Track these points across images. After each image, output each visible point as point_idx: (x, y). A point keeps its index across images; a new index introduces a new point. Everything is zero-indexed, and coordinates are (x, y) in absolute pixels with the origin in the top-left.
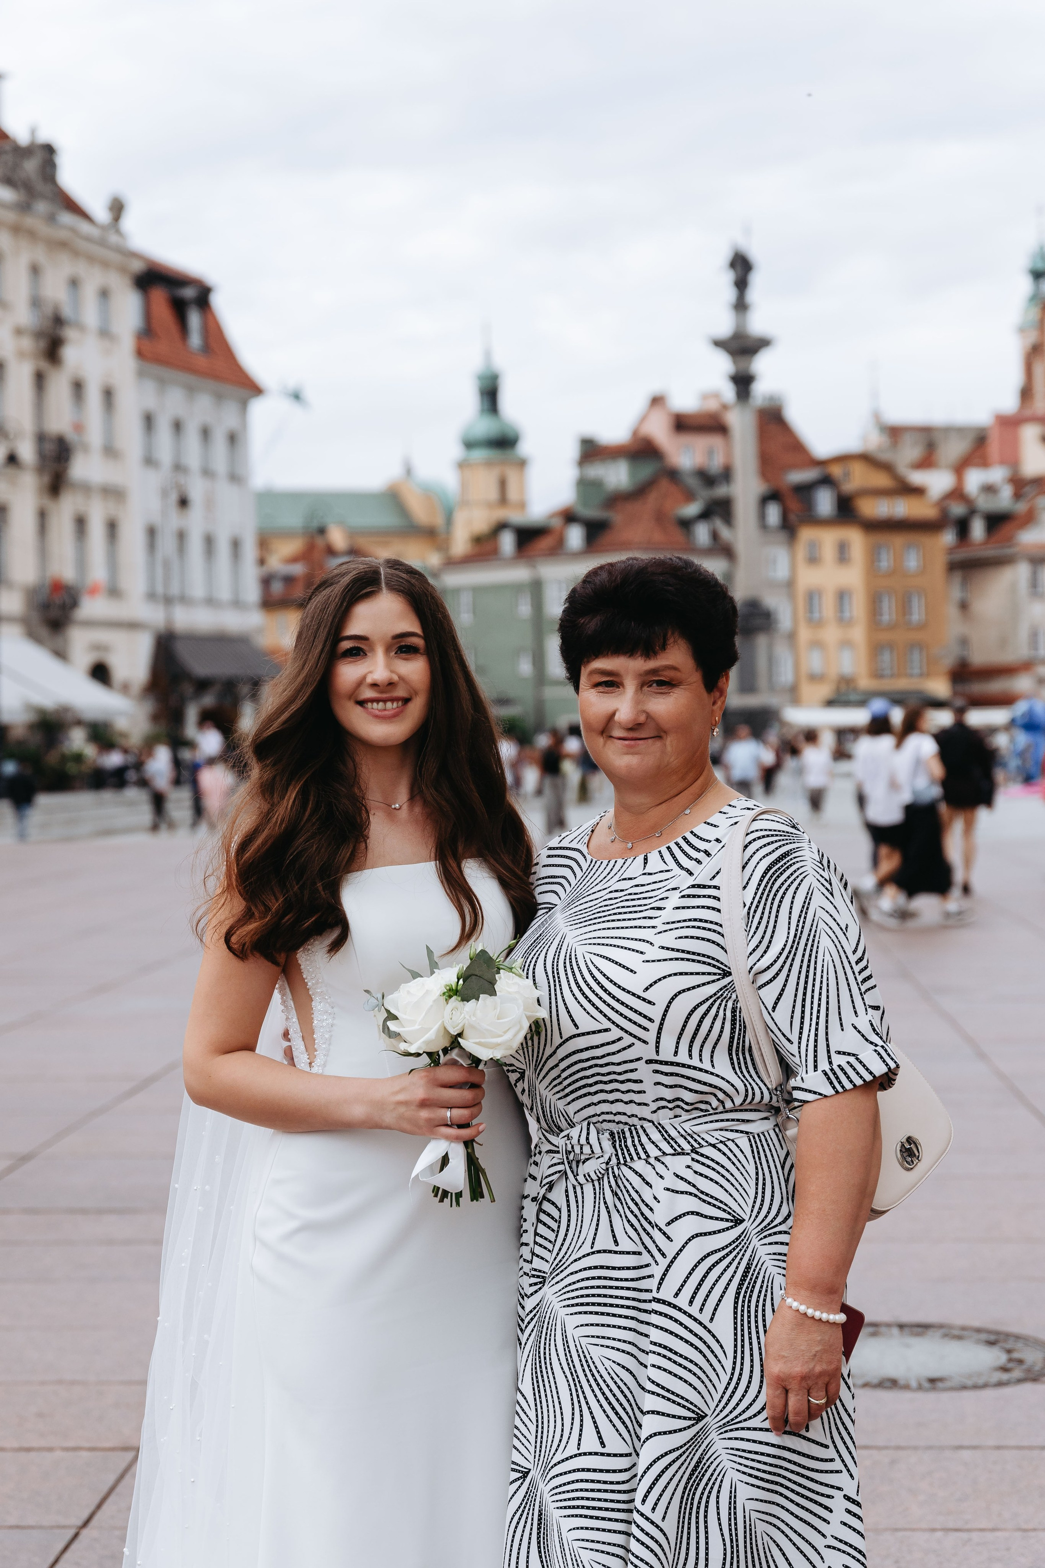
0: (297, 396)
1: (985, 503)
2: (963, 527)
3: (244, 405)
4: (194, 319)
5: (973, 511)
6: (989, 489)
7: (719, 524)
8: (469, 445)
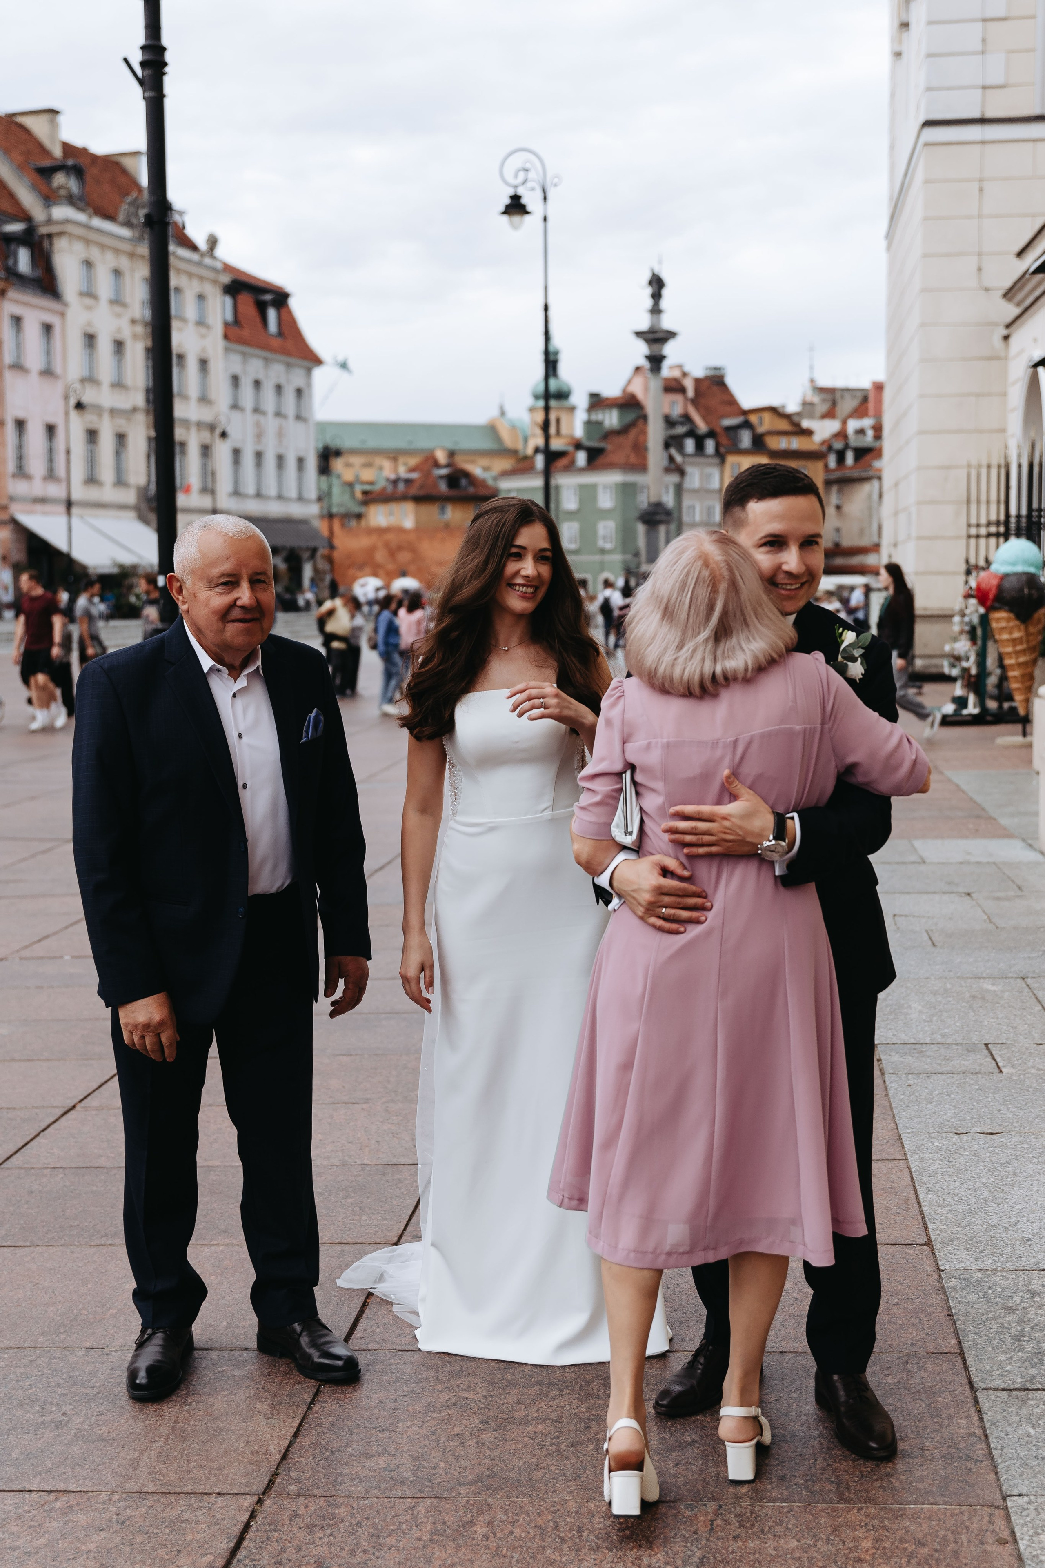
0: (344, 366)
1: (854, 441)
2: (841, 457)
3: (309, 371)
4: (272, 314)
5: (847, 446)
6: (861, 432)
7: (673, 451)
8: (536, 397)
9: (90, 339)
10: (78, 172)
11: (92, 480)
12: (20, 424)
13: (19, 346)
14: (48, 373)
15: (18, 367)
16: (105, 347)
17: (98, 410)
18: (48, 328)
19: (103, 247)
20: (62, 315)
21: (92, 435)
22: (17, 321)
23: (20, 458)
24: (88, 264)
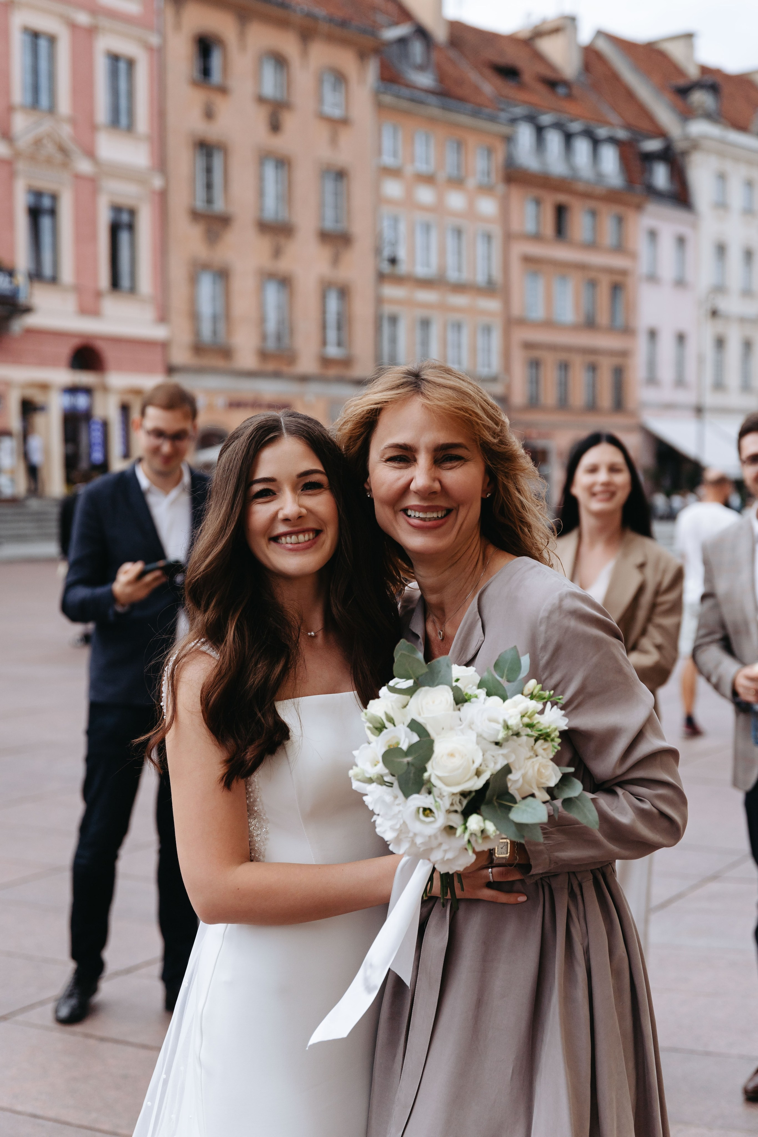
9: (721, 249)
10: (714, 88)
11: (719, 386)
12: (653, 334)
13: (654, 260)
14: (680, 283)
15: (653, 278)
16: (735, 256)
17: (727, 318)
18: (681, 241)
19: (737, 159)
20: (695, 226)
21: (720, 343)
22: (653, 235)
23: (652, 365)
24: (722, 177)
